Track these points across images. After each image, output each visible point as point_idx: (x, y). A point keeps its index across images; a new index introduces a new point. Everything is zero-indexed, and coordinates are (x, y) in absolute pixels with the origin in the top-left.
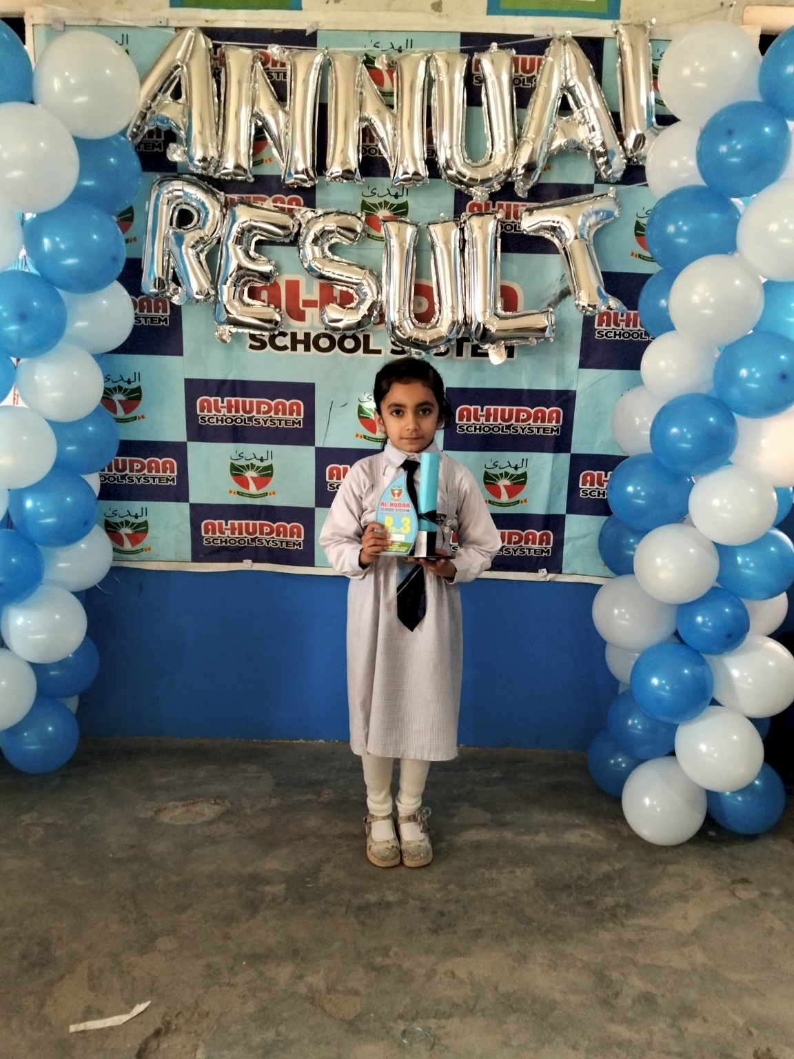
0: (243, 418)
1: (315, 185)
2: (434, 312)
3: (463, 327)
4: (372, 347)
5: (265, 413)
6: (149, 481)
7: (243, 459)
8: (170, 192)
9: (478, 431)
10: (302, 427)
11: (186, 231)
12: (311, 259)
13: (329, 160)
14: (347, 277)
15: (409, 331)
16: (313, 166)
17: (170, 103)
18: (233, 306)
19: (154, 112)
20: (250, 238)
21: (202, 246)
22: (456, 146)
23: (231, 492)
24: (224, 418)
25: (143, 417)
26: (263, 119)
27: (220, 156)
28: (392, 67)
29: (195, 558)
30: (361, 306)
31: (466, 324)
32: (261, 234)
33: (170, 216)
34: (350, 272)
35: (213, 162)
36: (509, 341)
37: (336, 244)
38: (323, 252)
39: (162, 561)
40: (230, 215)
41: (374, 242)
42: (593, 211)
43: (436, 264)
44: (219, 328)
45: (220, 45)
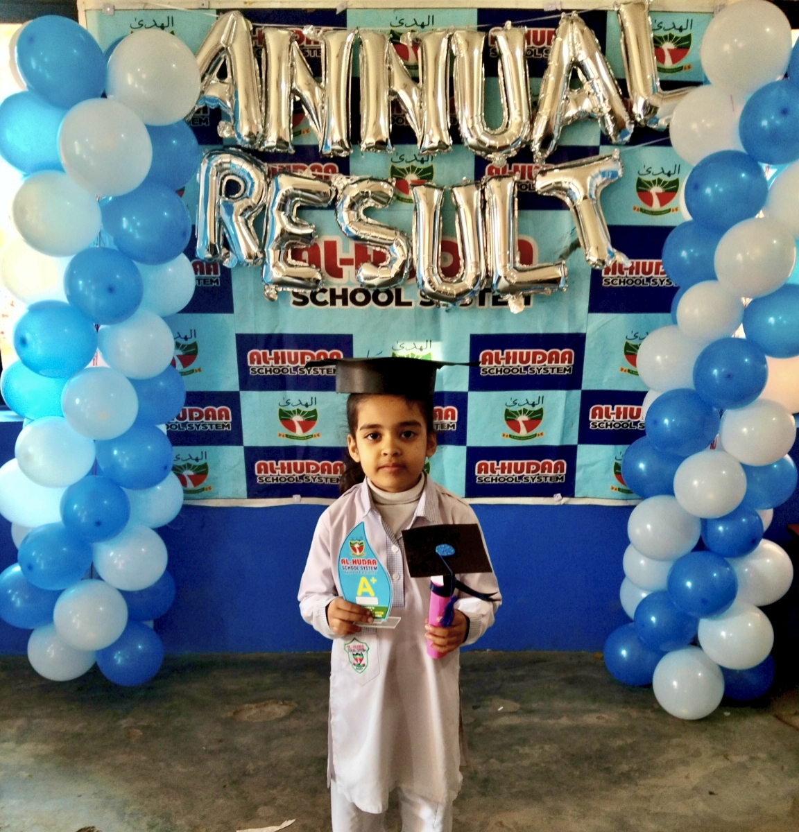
0: (289, 368)
1: (349, 155)
2: (459, 267)
4: (403, 300)
6: (206, 428)
7: (290, 405)
8: (221, 164)
9: (499, 373)
11: (232, 200)
12: (348, 222)
13: (363, 130)
14: (380, 238)
15: (438, 285)
16: (348, 137)
17: (215, 84)
18: (279, 268)
20: (292, 205)
21: (249, 213)
22: (477, 116)
23: (280, 435)
24: (272, 369)
25: (200, 370)
26: (300, 95)
27: (265, 131)
28: (417, 44)
29: (251, 494)
30: (394, 265)
31: (488, 277)
32: (301, 201)
33: (218, 187)
34: (382, 233)
35: (259, 136)
36: (527, 292)
37: (370, 207)
38: (358, 215)
39: (221, 498)
40: (273, 184)
41: (403, 204)
42: (600, 172)
43: (460, 223)
44: (266, 287)
45: (260, 27)
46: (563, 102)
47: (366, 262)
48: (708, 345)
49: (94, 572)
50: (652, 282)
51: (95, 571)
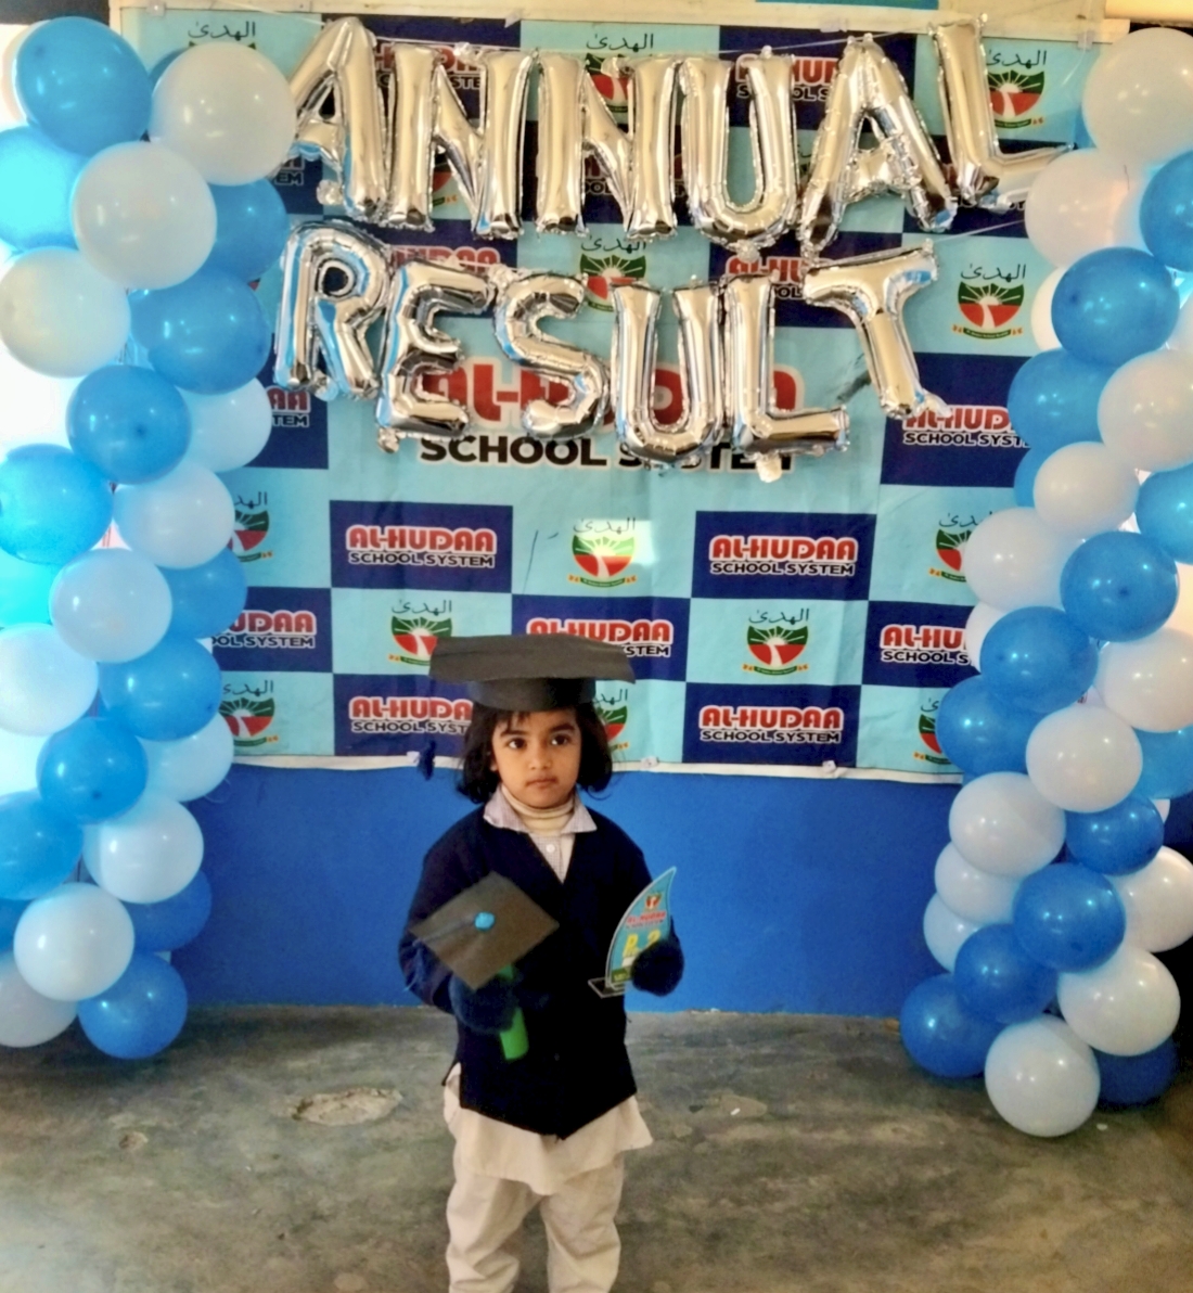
0: (410, 555)
1: (518, 236)
2: (681, 410)
3: (723, 431)
4: (593, 456)
5: (442, 547)
6: (276, 643)
7: (410, 611)
8: (318, 243)
9: (740, 571)
10: (494, 566)
11: (335, 300)
12: (512, 338)
13: (540, 201)
14: (560, 363)
15: (649, 436)
16: (517, 210)
17: (318, 124)
18: (404, 404)
20: (427, 308)
21: (360, 320)
23: (392, 657)
24: (385, 555)
25: (270, 554)
26: (445, 145)
27: (390, 197)
28: (626, 75)
29: (343, 750)
30: (580, 405)
31: (727, 424)
32: (442, 304)
33: (315, 277)
34: (565, 357)
35: (380, 205)
36: (787, 449)
37: (547, 317)
38: (528, 329)
39: (294, 755)
40: (399, 277)
41: (599, 312)
42: (903, 273)
43: (685, 343)
44: (381, 430)
45: (387, 42)
46: (848, 168)
47: (539, 398)
49: (82, 871)
50: (980, 440)
51: (85, 868)
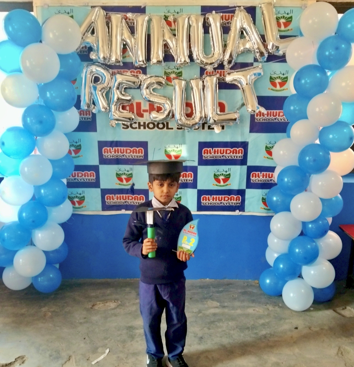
0: (120, 155)
1: (146, 66)
2: (193, 113)
3: (205, 119)
4: (169, 127)
5: (129, 153)
6: (84, 180)
7: (121, 171)
8: (92, 70)
9: (211, 158)
10: (143, 158)
11: (97, 85)
12: (146, 94)
13: (152, 56)
14: (160, 101)
15: (184, 121)
16: (145, 59)
17: (90, 36)
18: (116, 113)
19: (84, 40)
21: (104, 90)
23: (116, 184)
24: (113, 156)
25: (82, 156)
26: (125, 41)
27: (110, 56)
28: (175, 20)
29: (104, 209)
30: (165, 112)
31: (206, 117)
32: (126, 86)
33: (91, 79)
34: (160, 99)
35: (107, 58)
36: (223, 124)
37: (155, 88)
39: (91, 211)
40: (114, 78)
41: (169, 87)
42: (253, 73)
43: (193, 95)
44: (111, 121)
45: (109, 13)
46: (237, 44)
47: (154, 111)
48: (304, 147)
49: (32, 243)
50: (277, 120)
